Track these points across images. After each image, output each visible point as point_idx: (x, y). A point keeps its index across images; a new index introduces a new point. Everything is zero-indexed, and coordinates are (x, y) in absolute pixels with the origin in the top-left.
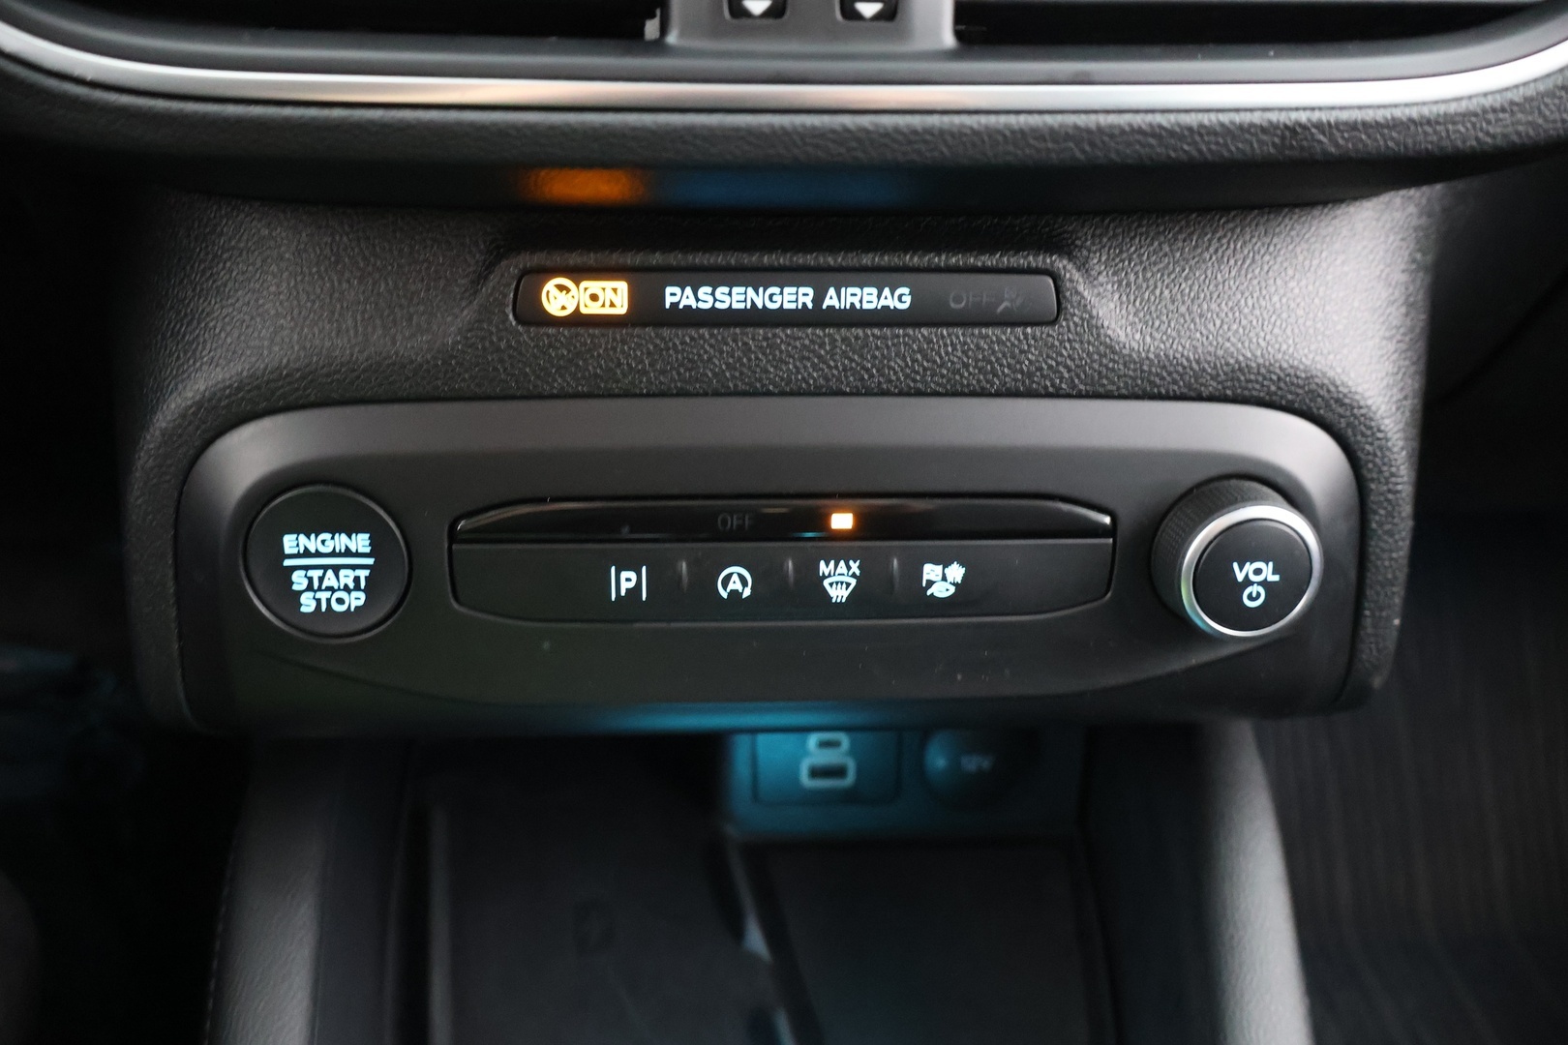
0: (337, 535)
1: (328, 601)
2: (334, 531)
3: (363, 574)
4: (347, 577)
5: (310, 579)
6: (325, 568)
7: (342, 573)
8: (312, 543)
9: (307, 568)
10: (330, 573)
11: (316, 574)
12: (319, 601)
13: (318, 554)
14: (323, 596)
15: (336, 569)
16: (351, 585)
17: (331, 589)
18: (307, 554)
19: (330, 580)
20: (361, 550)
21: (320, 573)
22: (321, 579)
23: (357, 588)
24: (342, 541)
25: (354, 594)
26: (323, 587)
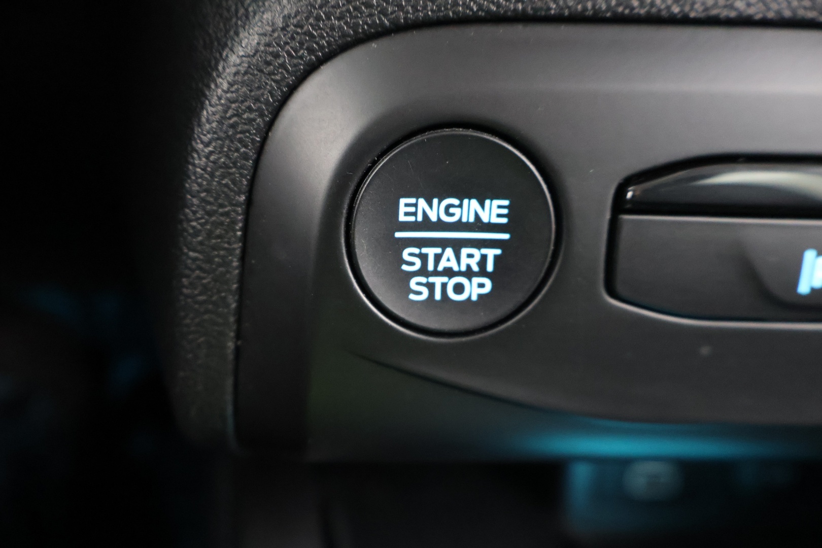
0: (466, 201)
1: (444, 286)
2: (462, 195)
3: (492, 253)
4: (470, 258)
5: (424, 258)
6: (443, 244)
7: (465, 251)
8: (435, 211)
9: (420, 243)
10: (449, 252)
11: (431, 252)
12: (431, 287)
13: (440, 226)
14: (438, 281)
15: (457, 245)
16: (475, 268)
17: (449, 273)
18: (426, 224)
19: (448, 259)
20: (495, 220)
21: (438, 250)
22: (438, 258)
23: (483, 272)
24: (469, 209)
25: (476, 280)
26: (440, 268)
